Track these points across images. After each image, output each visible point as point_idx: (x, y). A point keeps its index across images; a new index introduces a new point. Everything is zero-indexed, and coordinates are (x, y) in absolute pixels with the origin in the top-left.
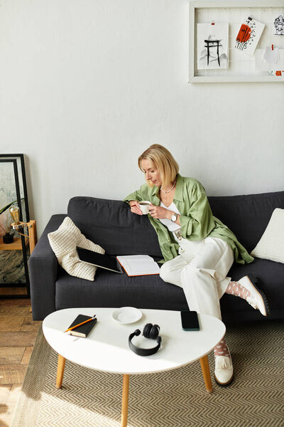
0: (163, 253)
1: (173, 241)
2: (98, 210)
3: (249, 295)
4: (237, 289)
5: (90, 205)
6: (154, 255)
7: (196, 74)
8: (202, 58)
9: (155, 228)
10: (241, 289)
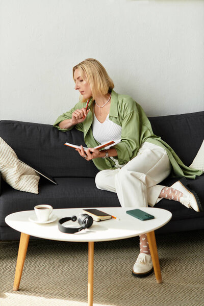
2: (28, 133)
4: (171, 192)
5: (18, 127)
10: (174, 192)
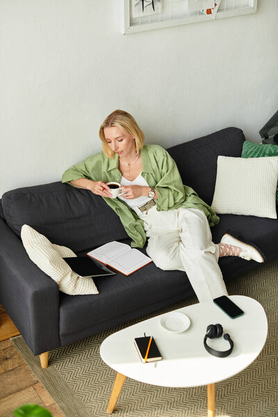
0: (130, 235)
1: (137, 218)
3: (241, 251)
6: (120, 238)
7: (132, 23)
8: (136, 4)
9: (114, 208)
